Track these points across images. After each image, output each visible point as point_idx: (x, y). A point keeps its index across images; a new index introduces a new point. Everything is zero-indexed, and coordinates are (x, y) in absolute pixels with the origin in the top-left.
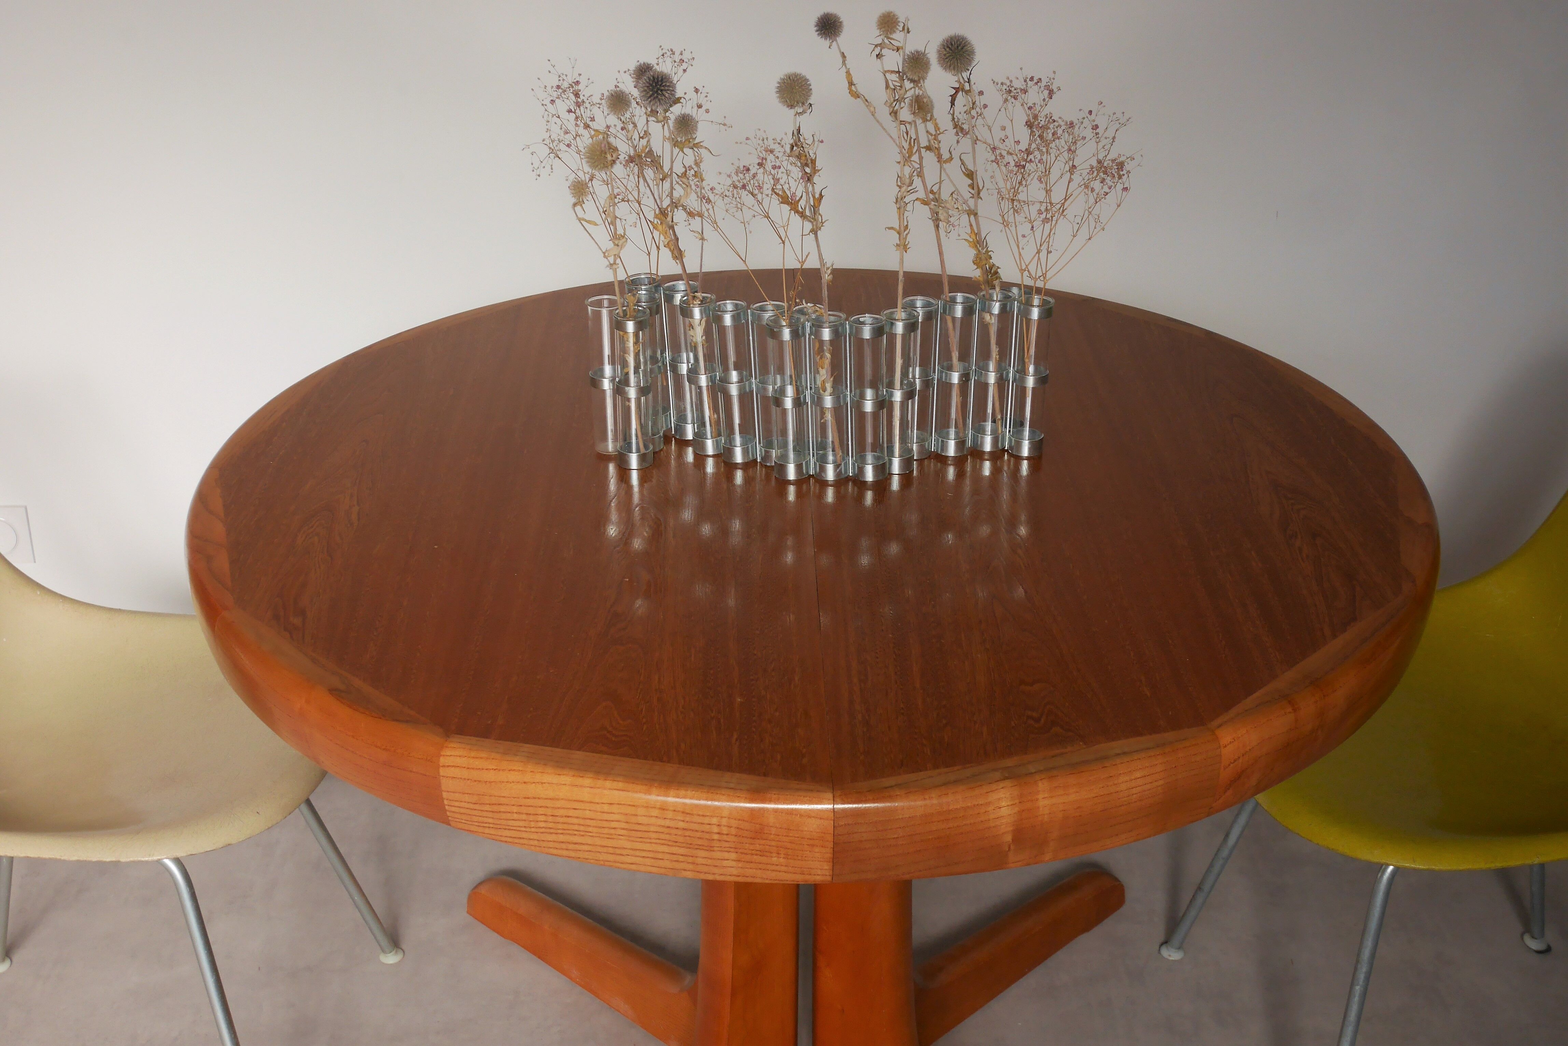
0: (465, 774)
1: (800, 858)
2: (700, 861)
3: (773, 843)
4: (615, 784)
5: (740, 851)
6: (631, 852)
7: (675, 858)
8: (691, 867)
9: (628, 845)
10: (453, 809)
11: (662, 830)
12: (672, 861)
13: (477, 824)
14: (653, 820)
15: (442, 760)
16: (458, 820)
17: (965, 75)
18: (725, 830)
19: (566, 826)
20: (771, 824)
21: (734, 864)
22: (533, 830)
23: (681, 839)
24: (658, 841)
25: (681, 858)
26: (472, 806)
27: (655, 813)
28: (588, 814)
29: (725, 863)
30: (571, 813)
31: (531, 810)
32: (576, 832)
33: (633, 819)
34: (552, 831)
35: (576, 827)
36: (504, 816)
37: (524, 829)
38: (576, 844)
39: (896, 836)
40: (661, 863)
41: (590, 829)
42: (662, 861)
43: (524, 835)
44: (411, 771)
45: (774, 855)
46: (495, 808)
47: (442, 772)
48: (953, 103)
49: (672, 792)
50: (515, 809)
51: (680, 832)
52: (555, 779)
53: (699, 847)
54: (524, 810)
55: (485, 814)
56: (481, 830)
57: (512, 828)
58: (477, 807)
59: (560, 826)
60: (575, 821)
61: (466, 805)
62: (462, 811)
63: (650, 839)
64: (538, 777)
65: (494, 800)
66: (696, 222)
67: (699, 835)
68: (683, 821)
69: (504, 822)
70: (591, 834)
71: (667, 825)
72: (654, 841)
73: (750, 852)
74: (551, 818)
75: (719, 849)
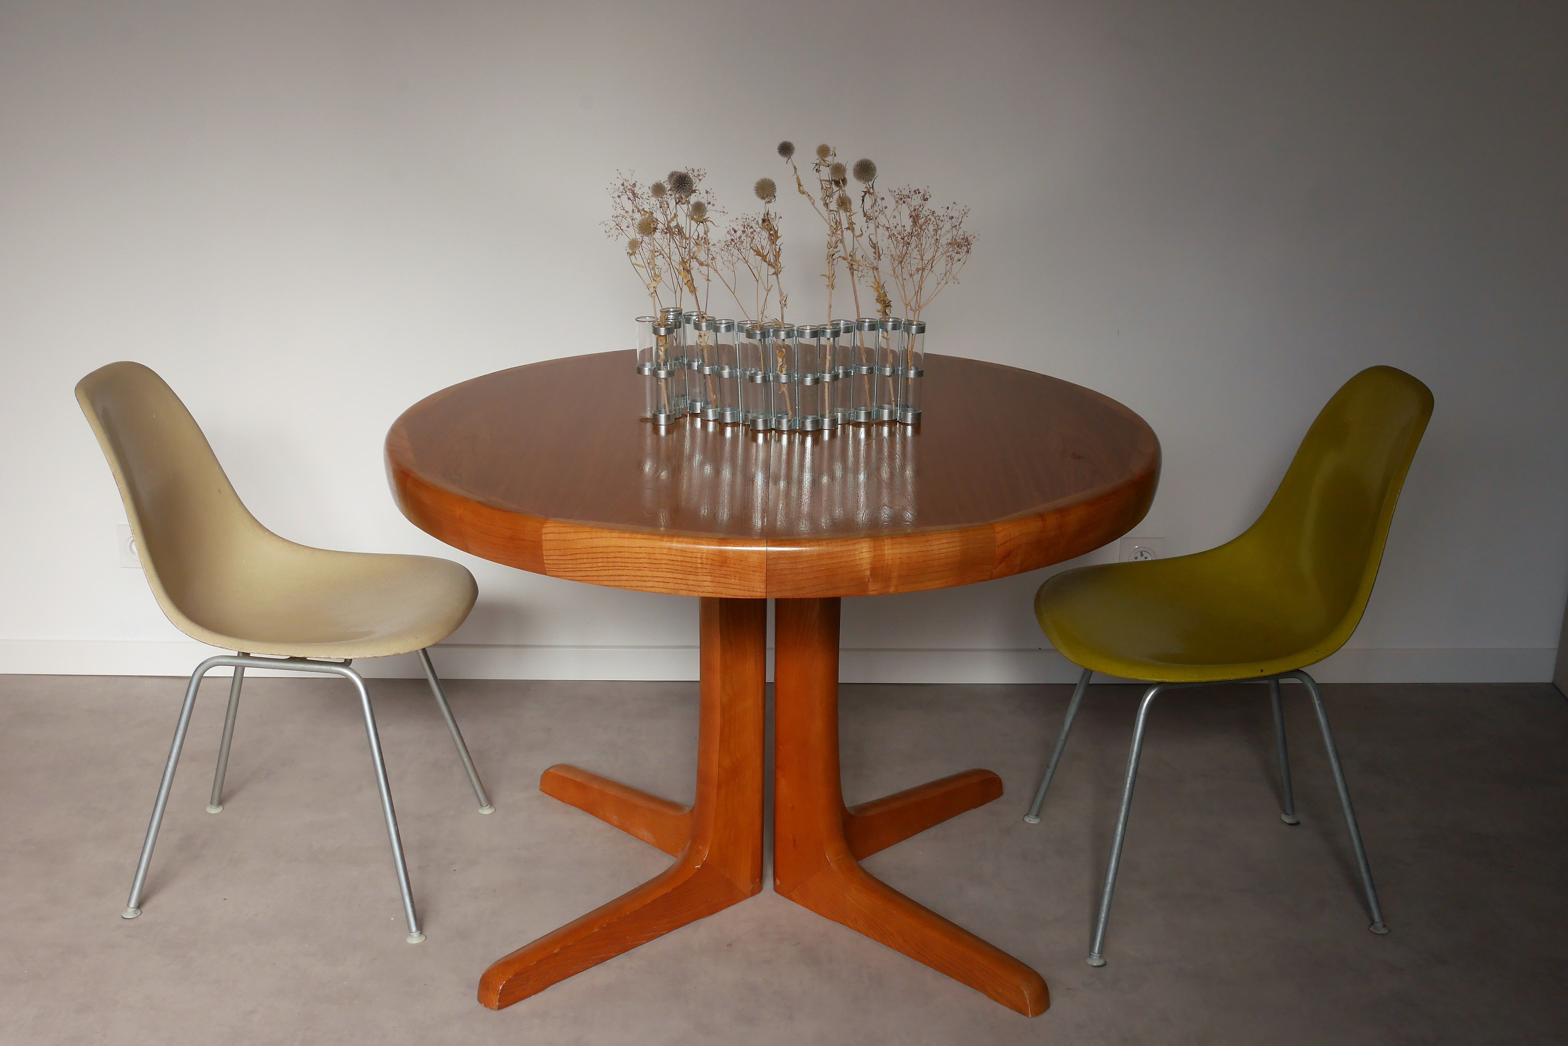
0: (557, 537)
1: (747, 580)
2: (690, 582)
3: (732, 570)
4: (643, 536)
5: (714, 575)
6: (651, 579)
7: (676, 581)
8: (684, 587)
9: (649, 574)
10: (549, 562)
11: (668, 563)
13: (562, 570)
14: (664, 557)
15: (544, 530)
16: (551, 569)
17: (870, 183)
18: (705, 561)
19: (614, 564)
20: (731, 557)
21: (710, 584)
22: (595, 569)
23: (680, 568)
24: (666, 570)
25: (680, 581)
26: (560, 558)
27: (665, 551)
28: (627, 555)
29: (705, 584)
30: (618, 555)
31: (595, 556)
32: (620, 568)
33: (653, 556)
34: (606, 568)
35: (620, 564)
36: (578, 561)
37: (589, 569)
39: (803, 567)
40: (668, 585)
41: (628, 565)
42: (668, 584)
43: (589, 573)
44: (525, 540)
45: (733, 577)
46: (574, 557)
47: (544, 537)
48: (863, 201)
49: (675, 539)
50: (585, 556)
51: (679, 563)
52: (609, 535)
53: (690, 573)
54: (590, 556)
55: (568, 562)
56: (564, 574)
57: (582, 569)
58: (563, 558)
59: (611, 564)
60: (619, 560)
61: (557, 557)
62: (554, 562)
63: (662, 569)
64: (599, 534)
65: (574, 551)
66: (704, 269)
67: (690, 565)
68: (681, 556)
69: (578, 566)
70: (628, 568)
71: (672, 559)
72: (664, 570)
73: (719, 575)
74: (605, 560)
75: (701, 574)
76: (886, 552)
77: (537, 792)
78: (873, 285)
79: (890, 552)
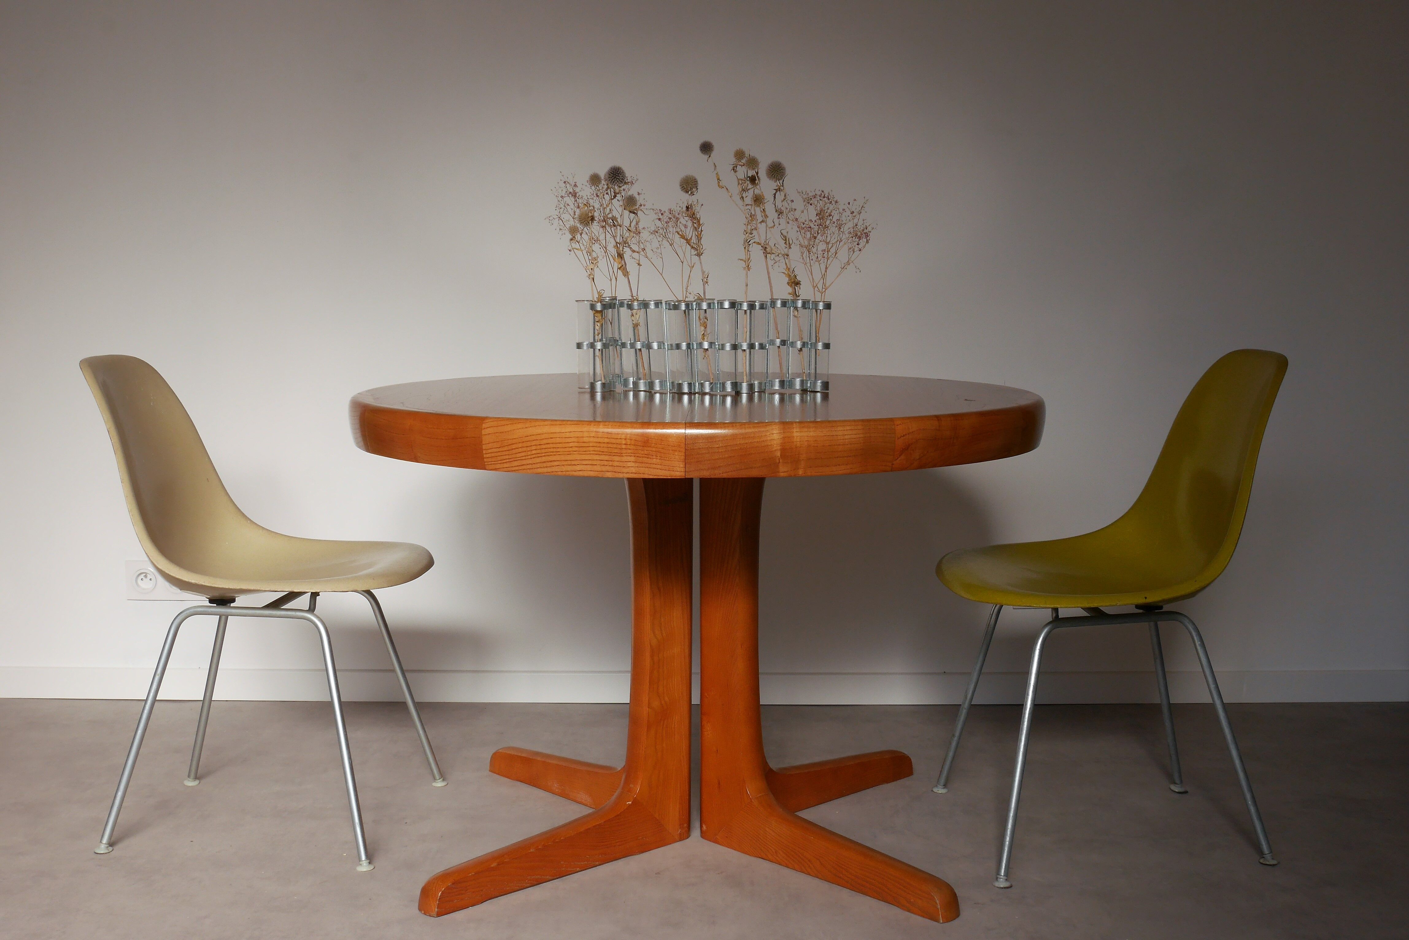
0: (495, 430)
1: (667, 459)
2: (616, 464)
3: (654, 449)
5: (637, 455)
6: (580, 462)
7: (603, 463)
8: (610, 469)
9: (578, 457)
10: (488, 456)
11: (595, 444)
12: (601, 465)
13: (500, 462)
14: (592, 439)
15: (484, 426)
16: (490, 463)
17: (781, 182)
18: (629, 442)
19: (546, 450)
20: (653, 438)
21: (632, 464)
22: (529, 457)
23: (606, 450)
24: (594, 452)
25: (606, 463)
26: (498, 450)
27: (593, 434)
28: (558, 441)
29: (629, 464)
30: (549, 441)
31: (529, 444)
32: (552, 453)
33: (581, 440)
34: (539, 455)
35: (552, 450)
36: (514, 451)
37: (524, 458)
38: (551, 461)
39: (718, 446)
40: (595, 468)
41: (559, 450)
43: (524, 462)
44: (467, 438)
45: (654, 457)
46: (510, 447)
47: (483, 432)
48: (775, 197)
49: (602, 424)
50: (520, 445)
51: (605, 445)
53: (615, 454)
54: (525, 444)
55: (504, 453)
56: (500, 466)
57: (518, 459)
58: (500, 449)
59: (543, 451)
60: (551, 446)
61: (495, 450)
62: (492, 455)
63: (590, 451)
65: (510, 442)
66: (635, 255)
67: (615, 446)
68: (607, 438)
69: (513, 456)
70: (559, 453)
71: (599, 441)
72: (592, 452)
73: (642, 455)
74: (538, 447)
75: (626, 454)
76: (795, 434)
77: (487, 772)
78: (785, 272)
79: (798, 434)
